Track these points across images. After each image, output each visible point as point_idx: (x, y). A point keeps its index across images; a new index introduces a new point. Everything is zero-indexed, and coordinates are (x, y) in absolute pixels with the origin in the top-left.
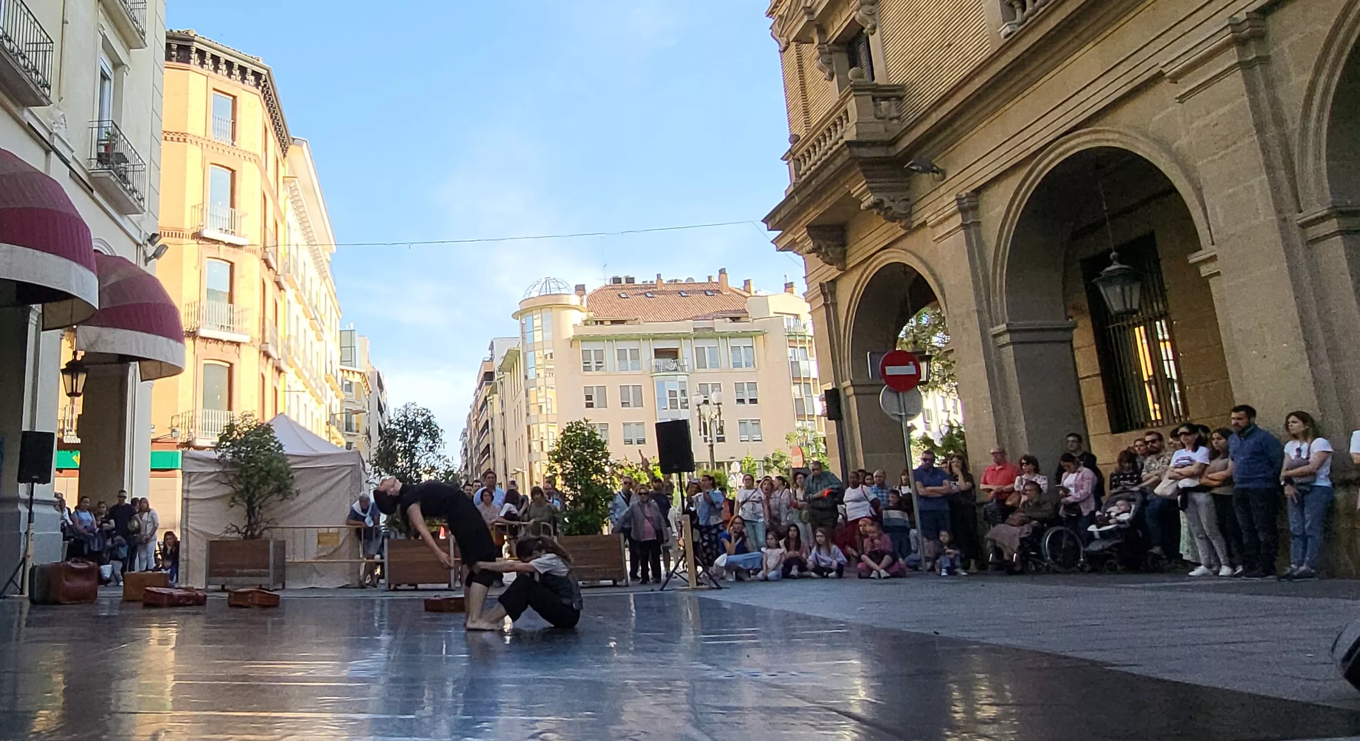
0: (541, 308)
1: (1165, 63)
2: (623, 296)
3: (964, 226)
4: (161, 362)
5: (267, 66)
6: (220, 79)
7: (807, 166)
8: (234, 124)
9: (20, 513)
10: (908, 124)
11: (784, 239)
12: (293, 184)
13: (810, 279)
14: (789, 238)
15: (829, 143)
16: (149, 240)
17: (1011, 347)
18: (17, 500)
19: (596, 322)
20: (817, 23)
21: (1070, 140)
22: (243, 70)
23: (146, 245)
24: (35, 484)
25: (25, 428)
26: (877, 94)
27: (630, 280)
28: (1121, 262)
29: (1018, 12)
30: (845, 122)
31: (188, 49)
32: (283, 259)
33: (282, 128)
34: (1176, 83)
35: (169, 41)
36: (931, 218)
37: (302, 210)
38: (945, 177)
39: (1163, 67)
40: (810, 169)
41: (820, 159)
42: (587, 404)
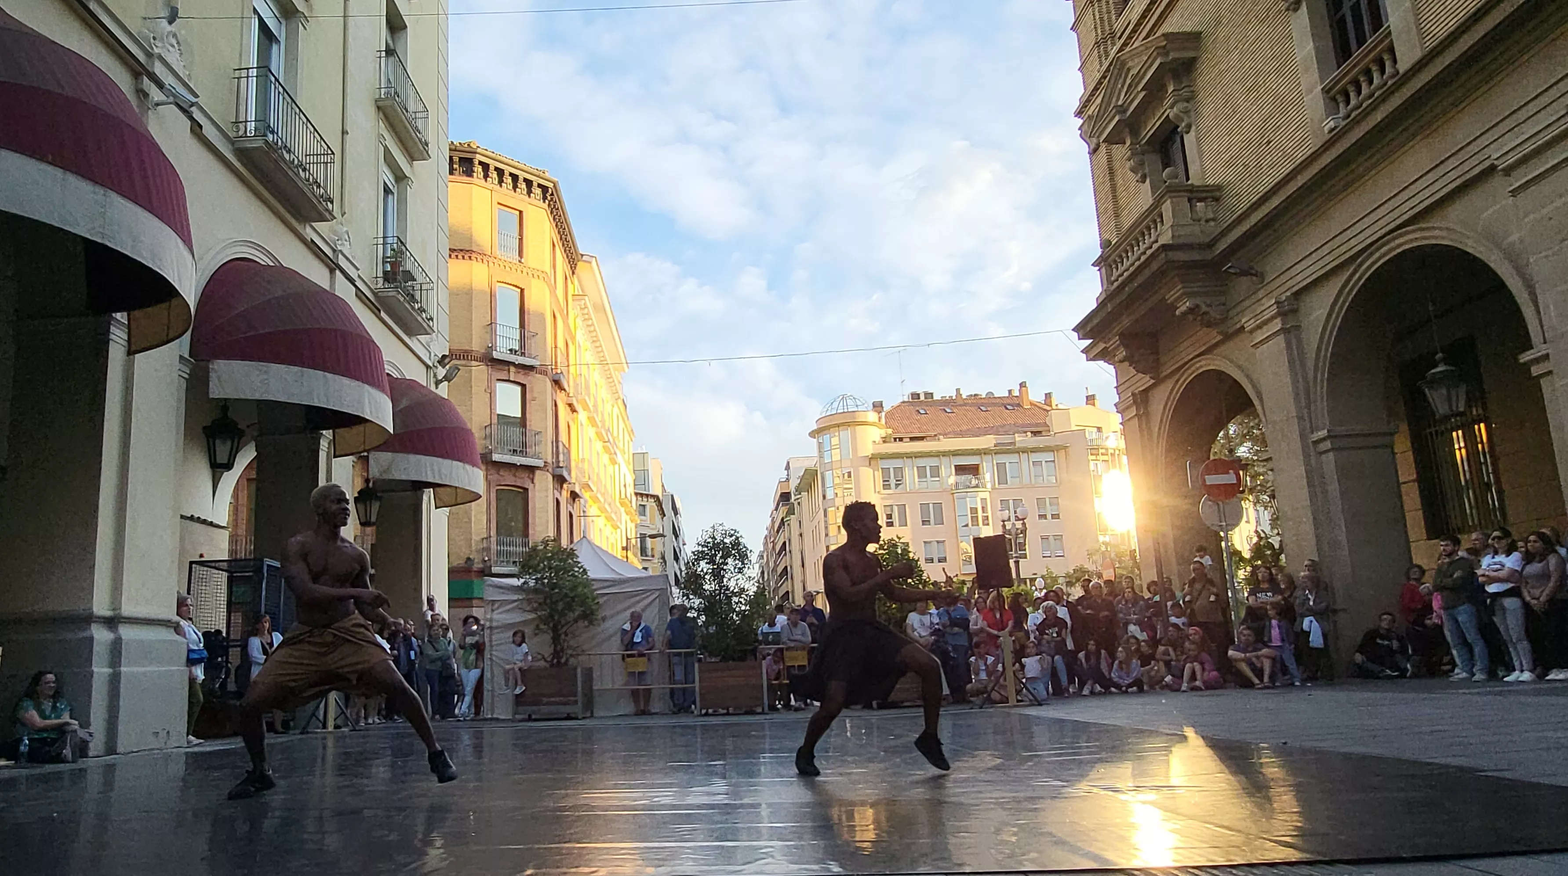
0: (838, 426)
1: (1496, 156)
2: (921, 412)
3: (1283, 330)
4: (457, 488)
5: (555, 179)
6: (505, 192)
7: (1119, 272)
8: (521, 240)
10: (1226, 225)
11: (1096, 348)
12: (583, 302)
13: (1121, 390)
14: (1101, 346)
15: (1142, 247)
16: (438, 362)
17: (1331, 455)
19: (895, 439)
20: (1129, 121)
21: (1394, 239)
22: (529, 183)
23: (436, 367)
26: (1194, 195)
27: (929, 395)
28: (1447, 363)
29: (1341, 105)
30: (1159, 224)
31: (470, 161)
32: (575, 380)
33: (570, 243)
34: (1510, 176)
35: (454, 154)
36: (1249, 324)
37: (592, 329)
38: (1264, 281)
39: (1496, 159)
40: (1122, 275)
41: (1133, 264)
42: (887, 523)
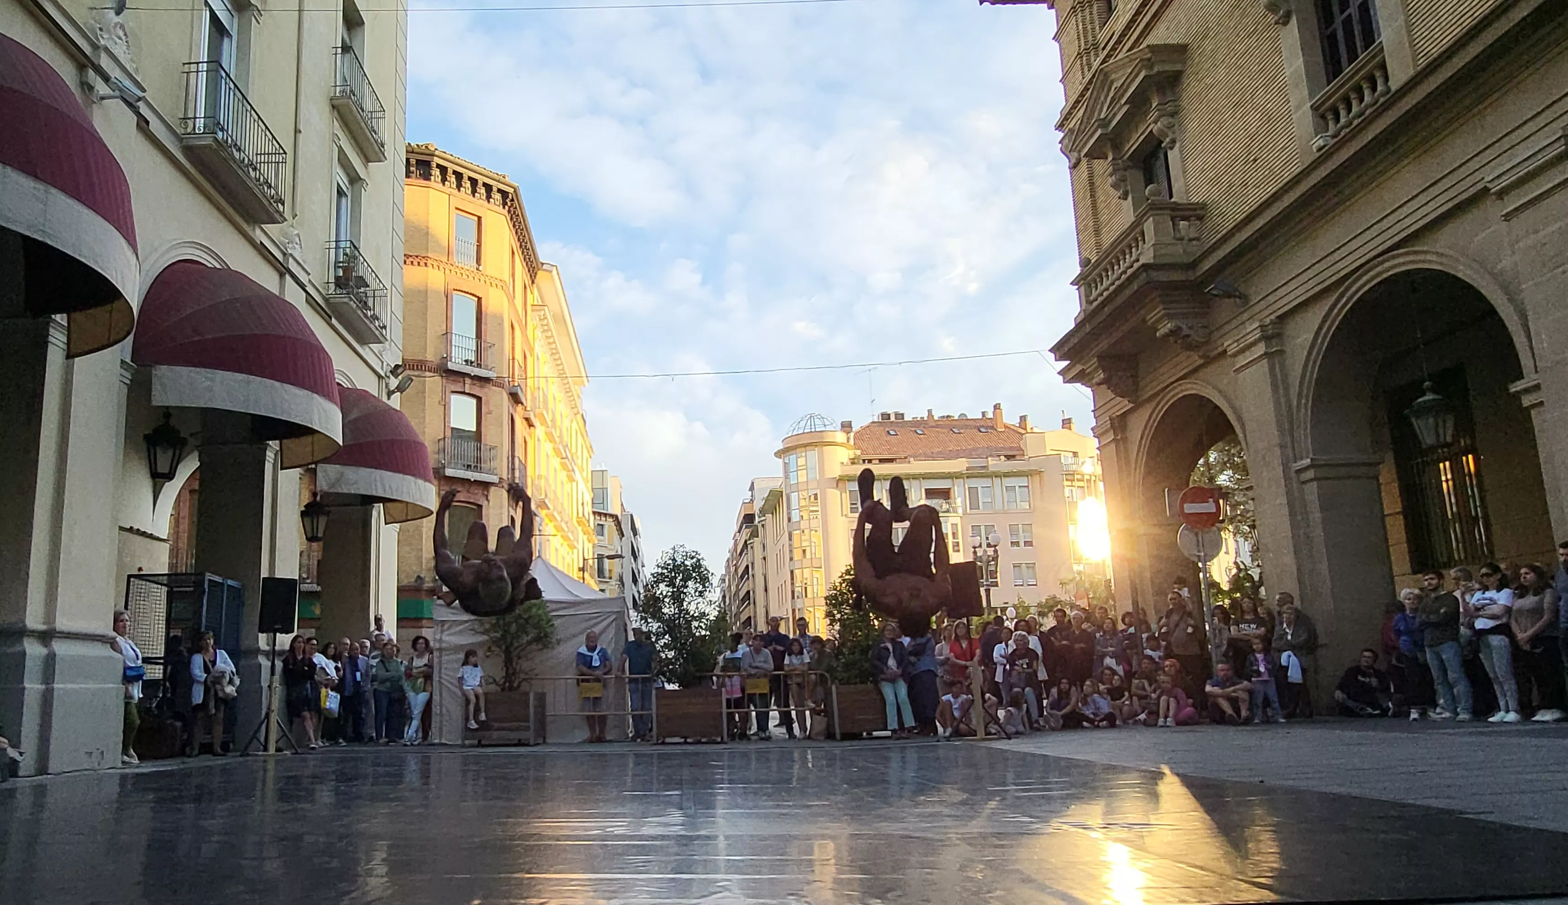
0: (805, 446)
1: (1491, 178)
2: (892, 433)
3: (1266, 356)
4: (407, 503)
5: (516, 184)
6: (463, 196)
7: (1099, 291)
9: (260, 665)
10: (1210, 244)
11: (1073, 370)
12: (543, 312)
13: (1098, 413)
14: (1079, 368)
15: (1123, 266)
16: (391, 372)
17: (1314, 485)
18: (258, 651)
19: (864, 460)
20: (1111, 136)
21: (1382, 262)
22: (488, 188)
23: (389, 377)
24: (278, 634)
25: (264, 573)
26: (1178, 213)
27: (900, 416)
28: (1435, 392)
29: (1331, 123)
30: (1140, 243)
31: (428, 164)
32: (532, 394)
33: (531, 252)
34: (1503, 199)
35: (411, 156)
36: (1231, 347)
37: (551, 340)
38: (1247, 303)
39: (1489, 182)
40: (1102, 295)
41: (1112, 284)
